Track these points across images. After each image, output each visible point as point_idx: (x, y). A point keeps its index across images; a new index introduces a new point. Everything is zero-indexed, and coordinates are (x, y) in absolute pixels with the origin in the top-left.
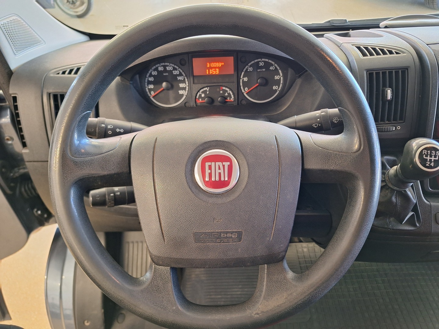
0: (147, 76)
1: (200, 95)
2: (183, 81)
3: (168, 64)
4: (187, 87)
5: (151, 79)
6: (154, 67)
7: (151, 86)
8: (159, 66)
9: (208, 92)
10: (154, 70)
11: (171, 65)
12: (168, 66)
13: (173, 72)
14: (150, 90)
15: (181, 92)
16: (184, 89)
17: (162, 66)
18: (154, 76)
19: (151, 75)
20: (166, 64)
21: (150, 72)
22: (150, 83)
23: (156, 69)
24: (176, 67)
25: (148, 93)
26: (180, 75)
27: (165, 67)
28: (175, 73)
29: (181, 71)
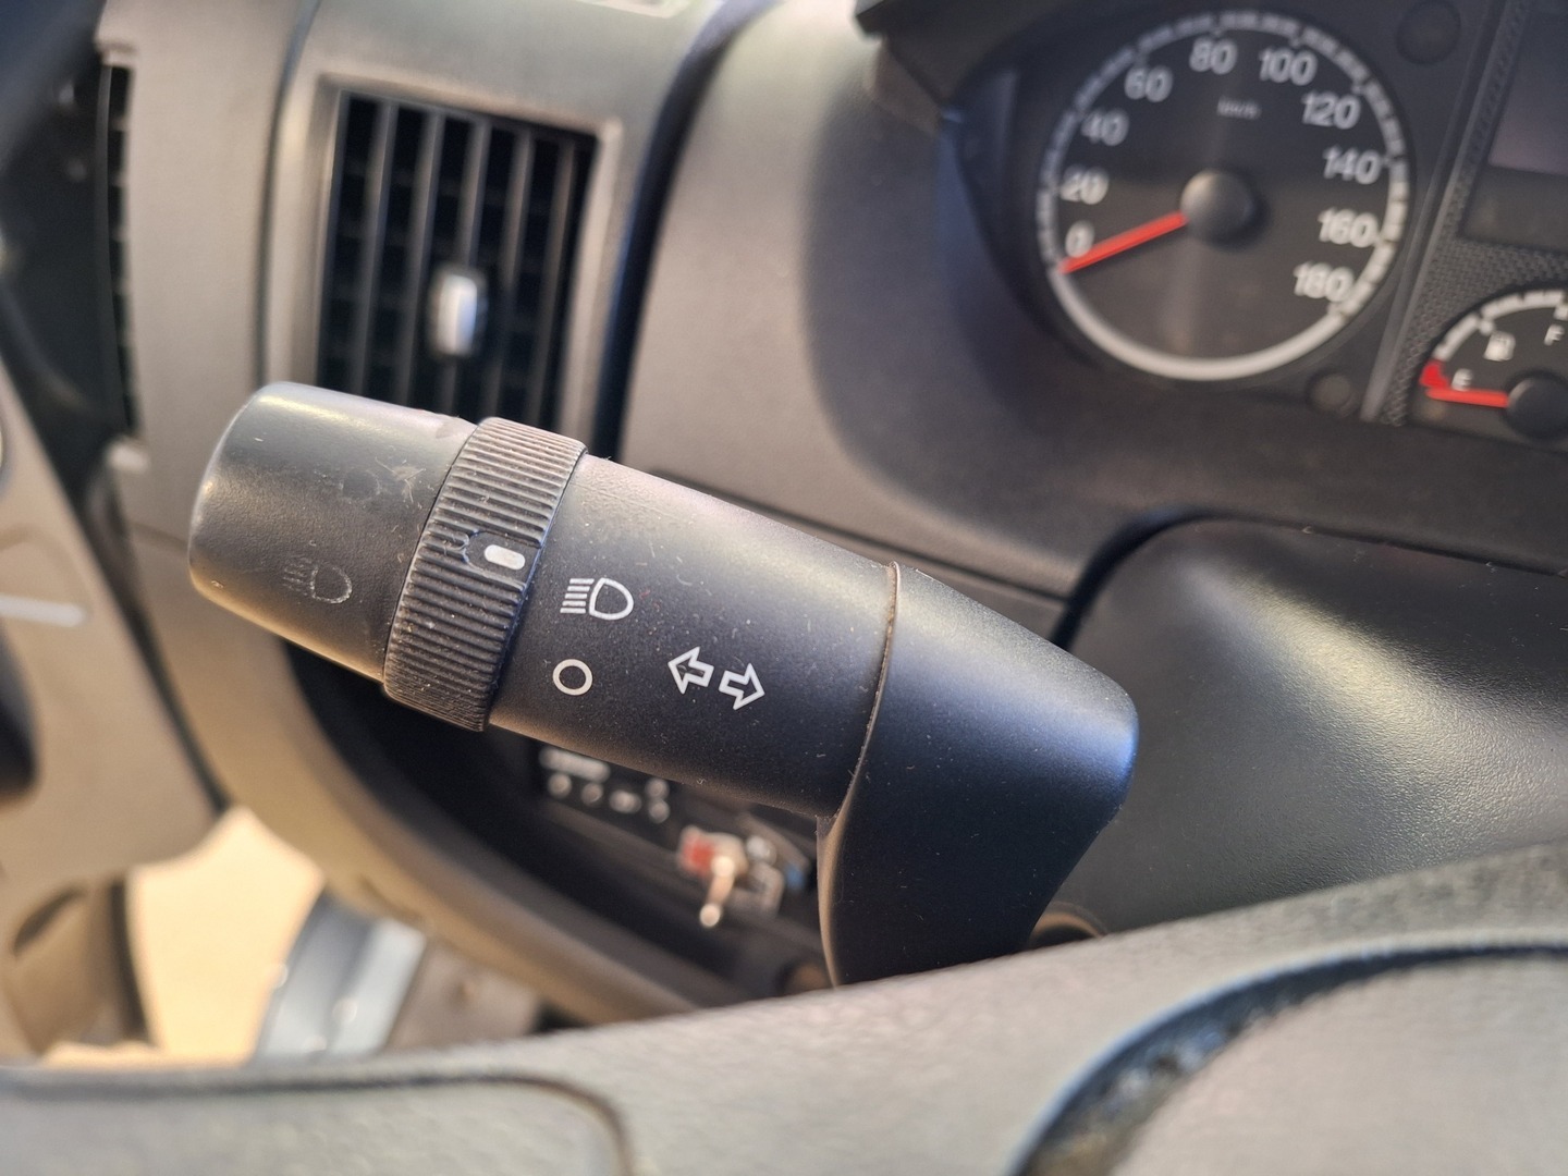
0: (1084, 99)
1: (1478, 341)
2: (1370, 199)
3: (1289, 27)
4: (1383, 255)
5: (1108, 128)
6: (1164, 35)
7: (1088, 188)
8: (1206, 35)
9: (1553, 334)
10: (1155, 60)
11: (1312, 36)
12: (1278, 42)
13: (1311, 101)
14: (1069, 214)
15: (1312, 280)
16: (1352, 258)
17: (1232, 35)
18: (1139, 110)
19: (1112, 98)
20: (1272, 24)
21: (1111, 69)
22: (1084, 154)
23: (1174, 57)
24: (1346, 60)
25: (1047, 237)
26: (1365, 136)
27: (1252, 45)
28: (1319, 108)
29: (1382, 107)
